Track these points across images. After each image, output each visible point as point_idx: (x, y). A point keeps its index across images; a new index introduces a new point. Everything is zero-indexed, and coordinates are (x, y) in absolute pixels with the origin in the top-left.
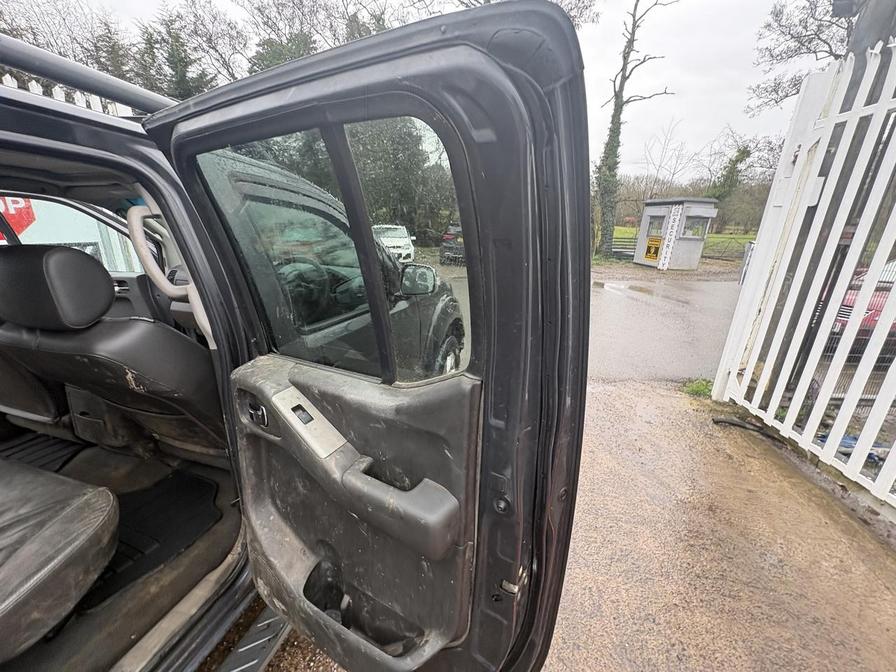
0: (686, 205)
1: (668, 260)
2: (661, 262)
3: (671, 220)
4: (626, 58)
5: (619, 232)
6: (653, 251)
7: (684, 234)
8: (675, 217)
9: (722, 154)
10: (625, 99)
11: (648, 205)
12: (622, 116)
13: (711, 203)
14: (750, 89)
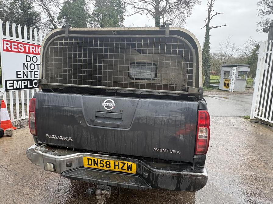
0: (238, 67)
1: (233, 88)
2: (230, 89)
3: (233, 73)
4: (209, 13)
5: (212, 77)
6: (227, 84)
7: (238, 78)
8: (234, 71)
9: (249, 48)
10: (210, 27)
11: (223, 66)
12: (209, 33)
13: (248, 66)
14: (257, 23)
